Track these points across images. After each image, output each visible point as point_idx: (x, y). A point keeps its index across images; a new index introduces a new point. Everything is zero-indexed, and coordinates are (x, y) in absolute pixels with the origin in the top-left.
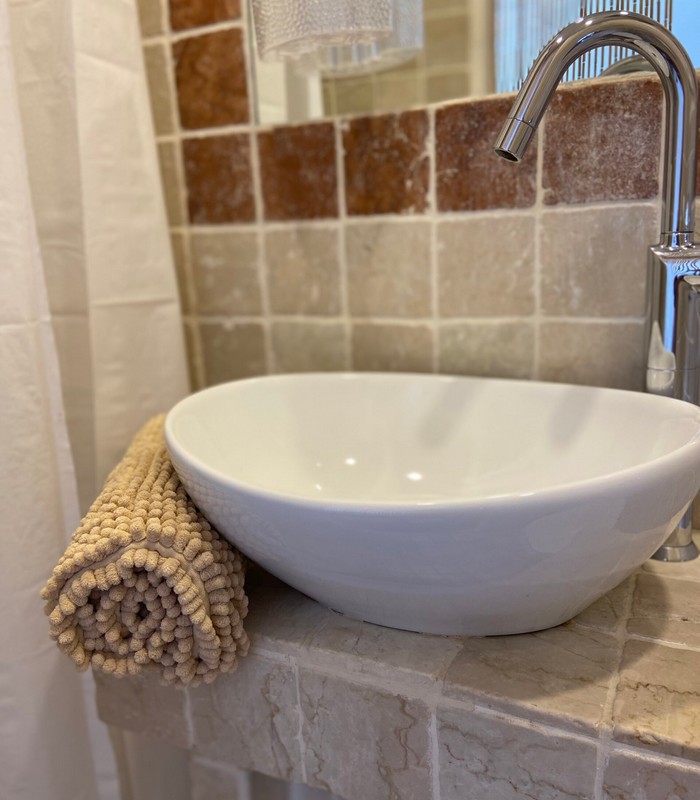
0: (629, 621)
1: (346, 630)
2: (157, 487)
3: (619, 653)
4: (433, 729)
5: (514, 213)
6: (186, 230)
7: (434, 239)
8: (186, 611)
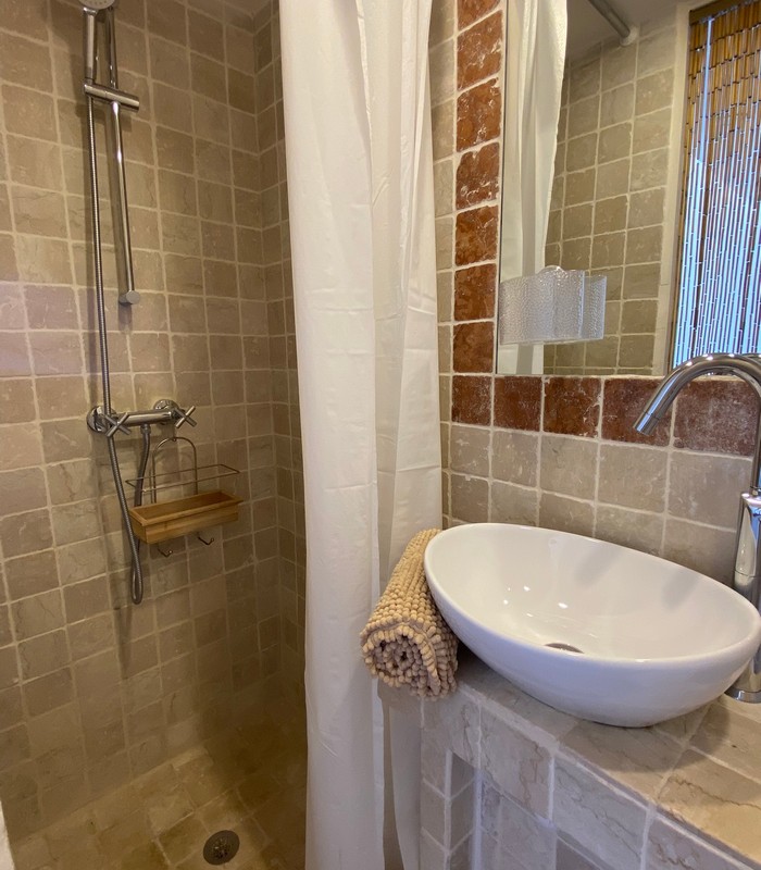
0: (693, 736)
1: (510, 693)
2: (417, 590)
3: (679, 756)
4: (552, 767)
5: (653, 448)
6: (450, 423)
7: (598, 453)
8: (425, 664)
